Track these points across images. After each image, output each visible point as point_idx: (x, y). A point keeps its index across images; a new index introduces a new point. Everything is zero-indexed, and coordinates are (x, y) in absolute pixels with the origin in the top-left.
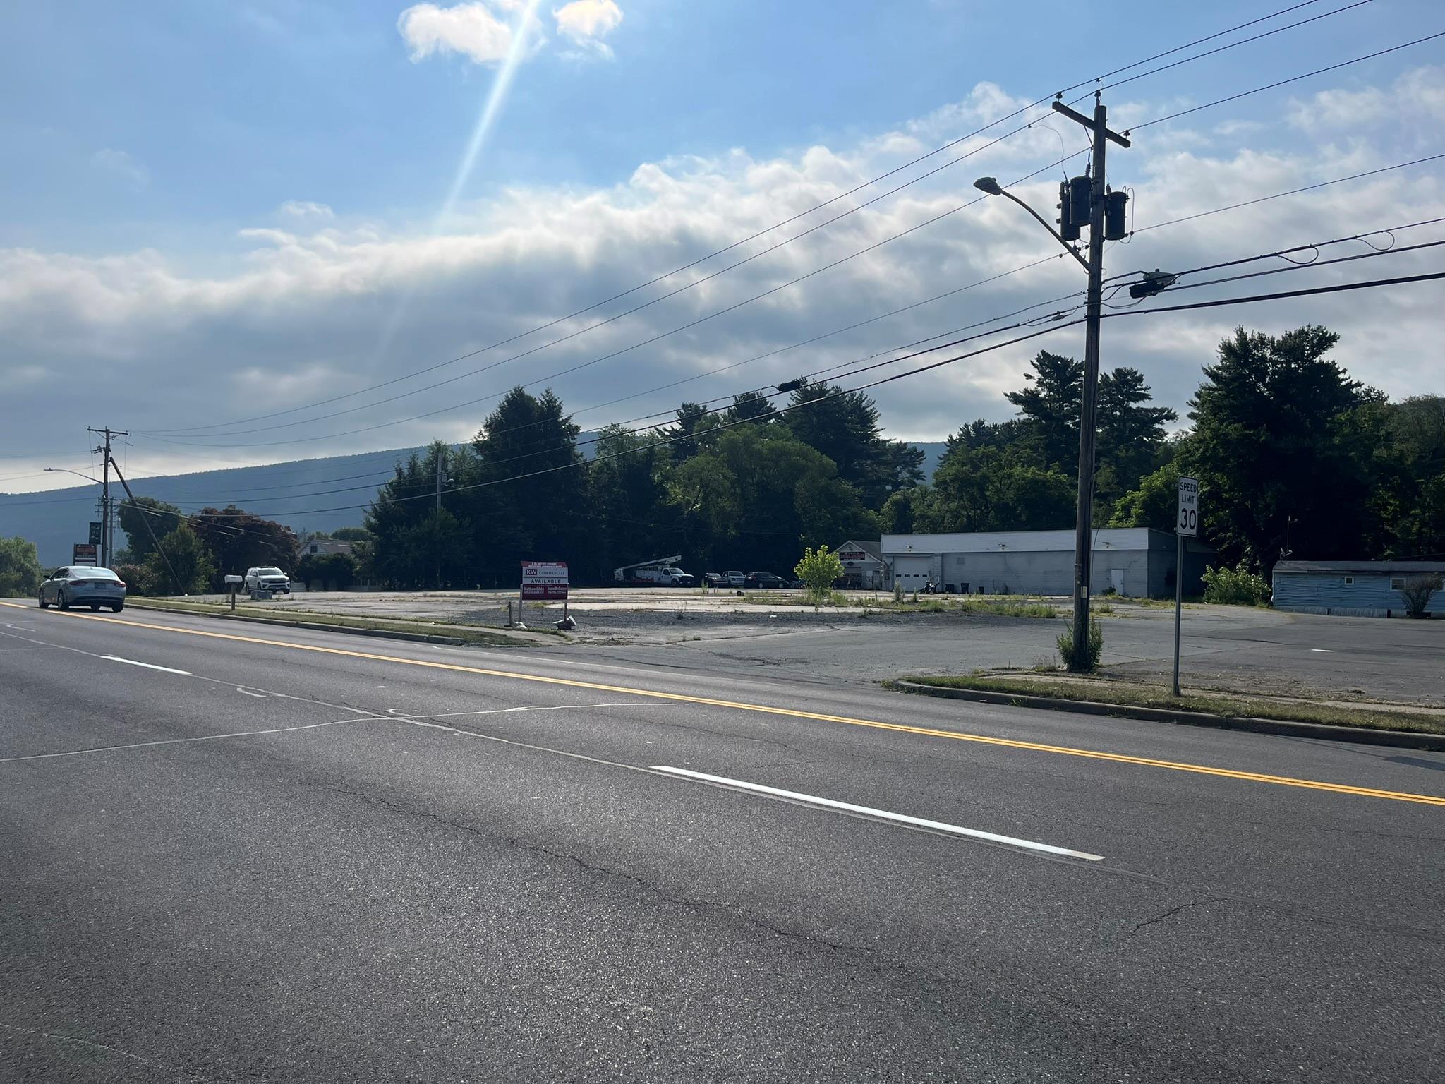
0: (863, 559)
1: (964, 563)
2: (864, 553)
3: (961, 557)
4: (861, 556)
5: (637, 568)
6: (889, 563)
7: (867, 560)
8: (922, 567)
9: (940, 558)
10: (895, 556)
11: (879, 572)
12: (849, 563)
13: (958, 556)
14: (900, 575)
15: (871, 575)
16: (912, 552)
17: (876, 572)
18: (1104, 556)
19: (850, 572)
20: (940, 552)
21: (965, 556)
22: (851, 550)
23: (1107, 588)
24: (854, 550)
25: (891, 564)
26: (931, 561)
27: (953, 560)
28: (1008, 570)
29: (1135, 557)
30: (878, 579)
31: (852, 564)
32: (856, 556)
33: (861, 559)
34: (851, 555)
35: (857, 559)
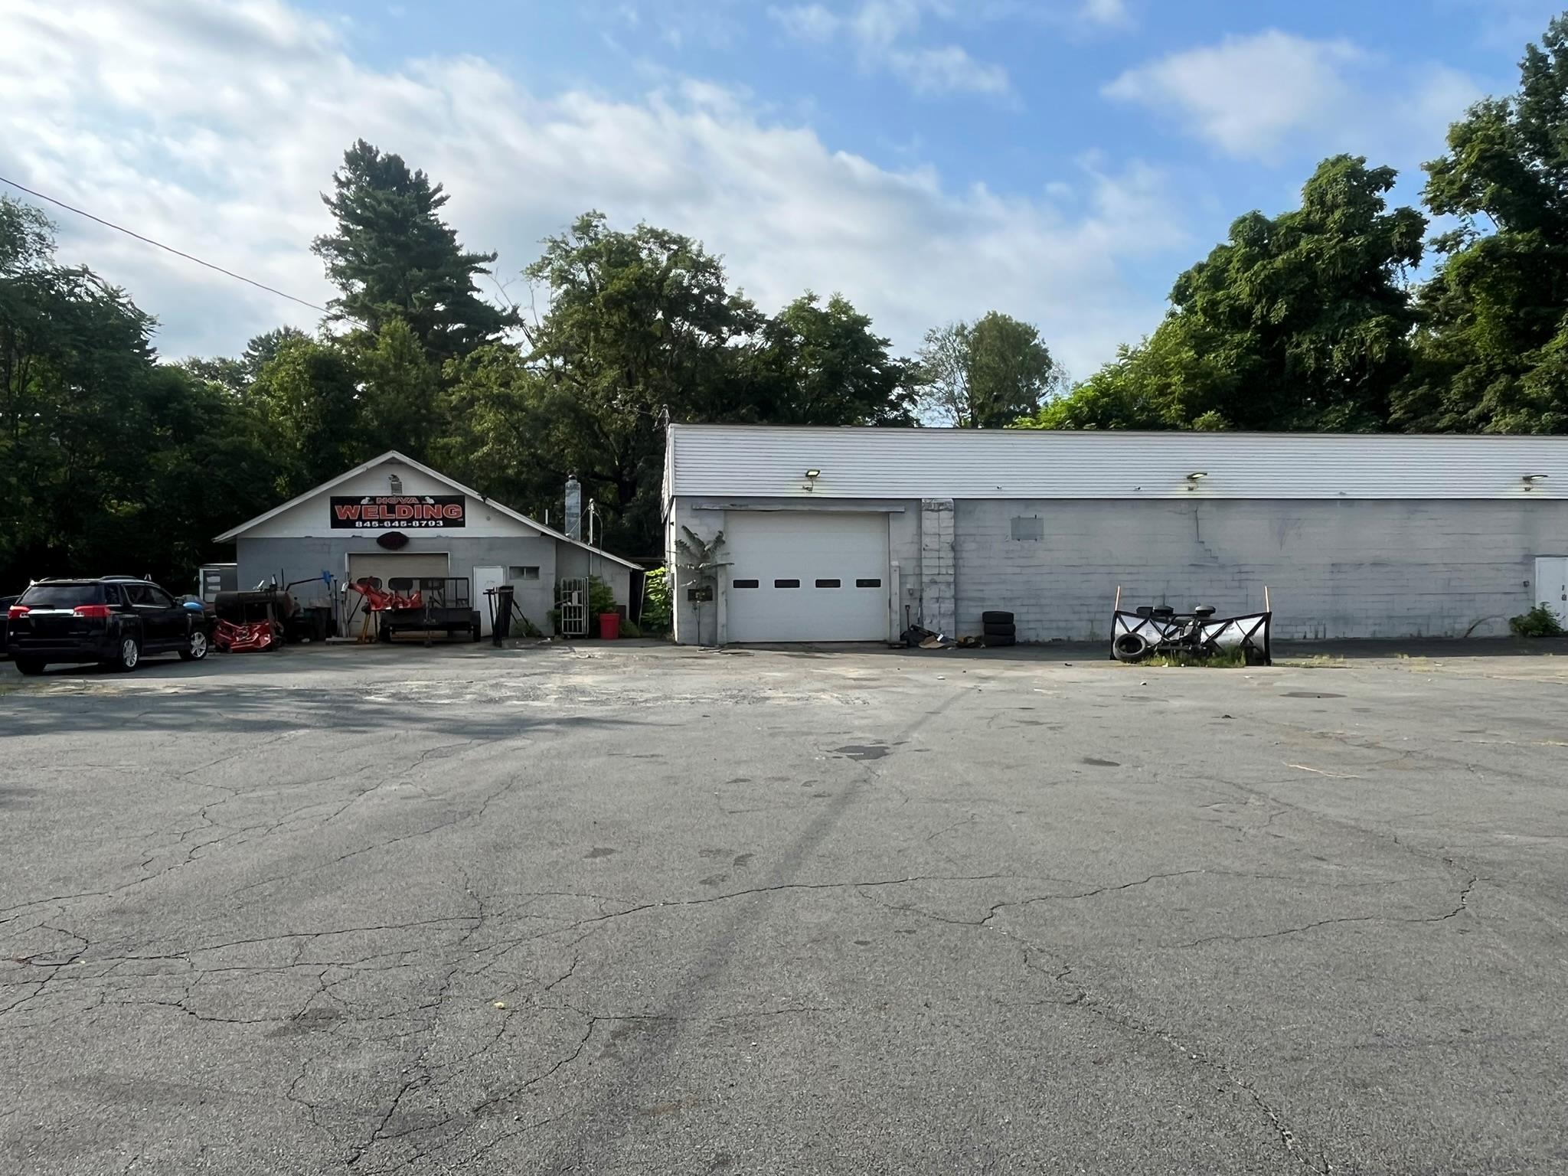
2: (460, 500)
3: (1027, 517)
4: (449, 510)
6: (706, 536)
7: (477, 526)
8: (858, 551)
9: (946, 517)
10: (737, 507)
11: (534, 571)
12: (382, 541)
13: (1016, 511)
14: (754, 584)
15: (501, 583)
16: (819, 491)
17: (519, 571)
18: (1514, 515)
19: (385, 571)
20: (947, 495)
21: (1045, 514)
22: (396, 487)
23: (1523, 611)
24: (413, 488)
25: (719, 541)
26: (903, 530)
27: (997, 525)
28: (1205, 561)
30: (536, 598)
31: (403, 540)
32: (417, 511)
33: (449, 523)
34: (391, 509)
35: (424, 522)
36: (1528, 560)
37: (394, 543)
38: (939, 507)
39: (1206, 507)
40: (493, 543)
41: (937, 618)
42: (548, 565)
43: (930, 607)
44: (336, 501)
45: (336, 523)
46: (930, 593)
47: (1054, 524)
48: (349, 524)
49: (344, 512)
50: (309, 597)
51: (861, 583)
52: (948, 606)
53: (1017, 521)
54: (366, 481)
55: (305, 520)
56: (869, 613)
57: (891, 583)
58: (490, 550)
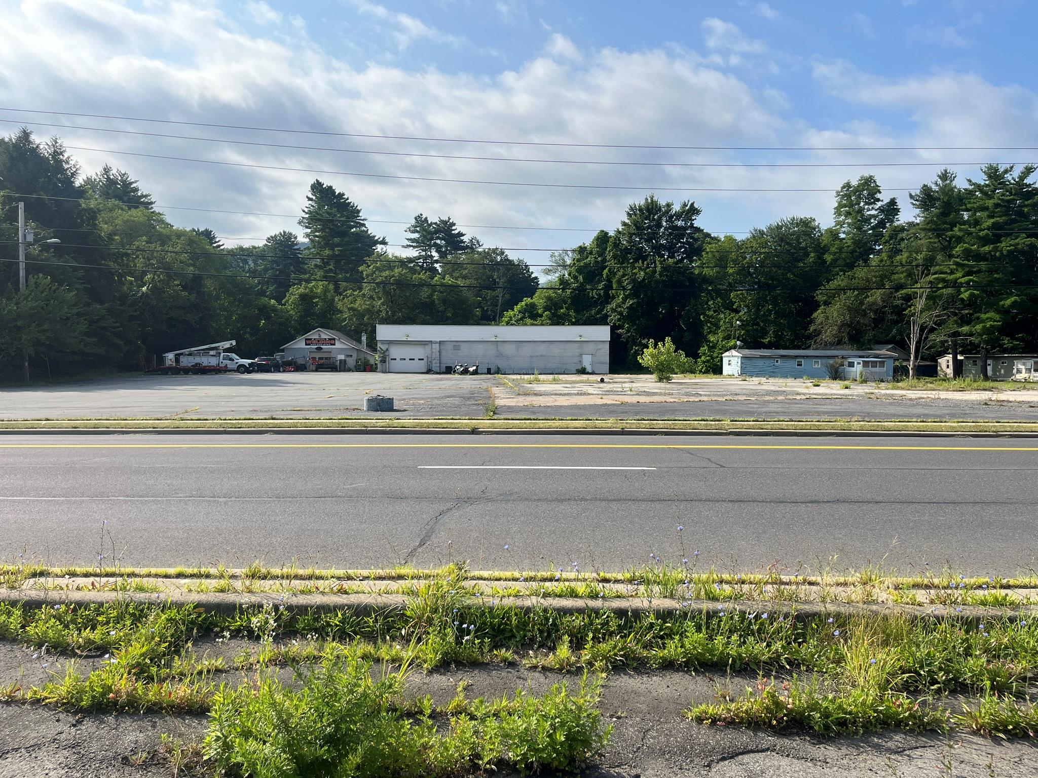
1: (459, 350)
2: (334, 339)
3: (457, 345)
4: (332, 341)
7: (338, 345)
8: (419, 352)
9: (438, 345)
10: (390, 342)
11: (351, 356)
12: (317, 349)
13: (454, 343)
14: (395, 359)
15: (343, 358)
16: (409, 339)
17: (348, 356)
18: (577, 345)
19: (317, 356)
20: (438, 340)
21: (461, 344)
22: (320, 336)
23: (579, 368)
24: (323, 336)
25: (387, 350)
26: (428, 348)
27: (450, 347)
28: (499, 355)
29: (600, 346)
30: (351, 362)
31: (322, 348)
32: (324, 342)
33: (331, 345)
34: (319, 341)
35: (326, 344)
36: (581, 355)
37: (319, 349)
38: (436, 342)
39: (500, 343)
40: (342, 349)
41: (435, 367)
42: (354, 355)
43: (434, 365)
44: (306, 339)
45: (306, 344)
46: (434, 362)
47: (463, 346)
48: (309, 345)
49: (308, 342)
50: (300, 361)
51: (419, 359)
52: (438, 364)
53: (454, 346)
54: (313, 335)
55: (300, 343)
56: (422, 366)
57: (425, 359)
58: (341, 351)
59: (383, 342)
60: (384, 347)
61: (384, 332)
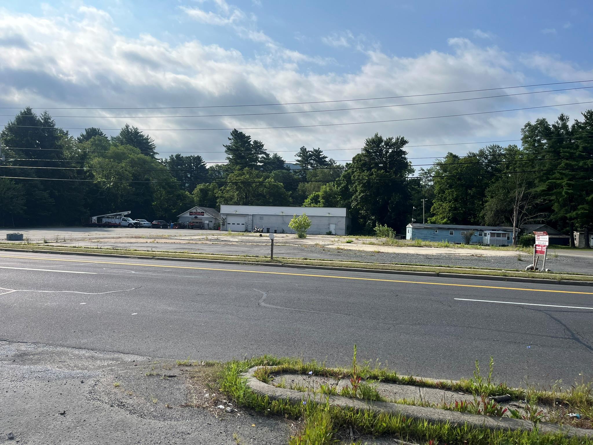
0: (204, 215)
1: (263, 219)
2: (204, 212)
3: (262, 217)
4: (202, 214)
5: (103, 217)
6: (224, 218)
7: (206, 216)
8: (242, 220)
9: (251, 217)
10: (227, 215)
11: (212, 222)
12: (195, 217)
13: (260, 216)
14: (230, 224)
15: (208, 223)
16: (237, 213)
17: (210, 221)
18: (327, 218)
19: (195, 221)
20: (252, 214)
22: (197, 211)
23: (328, 231)
24: (198, 211)
25: (226, 219)
26: (246, 218)
27: (258, 218)
28: (284, 223)
29: (340, 219)
30: (211, 225)
31: (197, 217)
32: (199, 214)
33: (202, 215)
34: (196, 213)
35: (200, 215)
36: (329, 224)
37: (196, 217)
38: (250, 215)
39: (284, 216)
40: (207, 218)
41: (249, 229)
42: (214, 221)
43: (249, 227)
44: (190, 212)
45: (190, 215)
46: (249, 226)
47: (265, 217)
48: (191, 215)
49: (191, 214)
50: (187, 224)
51: (242, 224)
52: (251, 227)
54: (193, 210)
55: (187, 214)
56: (243, 228)
57: (245, 224)
58: (207, 219)
59: (223, 214)
60: (224, 217)
61: (225, 209)
